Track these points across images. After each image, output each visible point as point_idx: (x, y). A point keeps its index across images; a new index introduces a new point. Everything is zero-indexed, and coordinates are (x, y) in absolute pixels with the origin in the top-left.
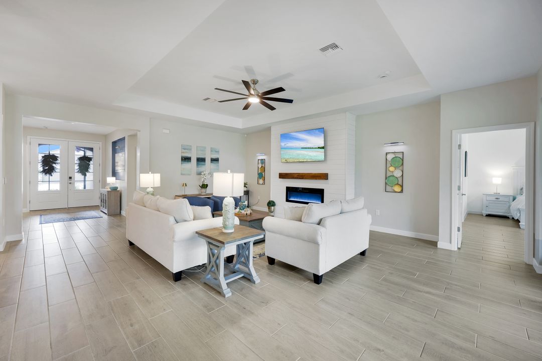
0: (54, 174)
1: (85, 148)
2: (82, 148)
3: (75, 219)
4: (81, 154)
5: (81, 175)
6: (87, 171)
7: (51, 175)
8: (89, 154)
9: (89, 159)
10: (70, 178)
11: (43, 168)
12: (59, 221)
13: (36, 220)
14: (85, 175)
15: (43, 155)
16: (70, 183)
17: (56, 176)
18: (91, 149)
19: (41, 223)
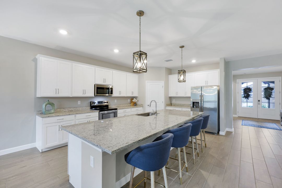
0: (250, 98)
1: (268, 82)
2: (267, 82)
3: (261, 127)
4: (266, 85)
5: (266, 99)
6: (270, 96)
7: (248, 99)
8: (272, 85)
9: (272, 89)
10: (259, 101)
11: (244, 95)
12: (252, 126)
13: (240, 122)
14: (269, 99)
15: (244, 88)
16: (259, 104)
17: (250, 99)
18: (273, 82)
19: (242, 125)
